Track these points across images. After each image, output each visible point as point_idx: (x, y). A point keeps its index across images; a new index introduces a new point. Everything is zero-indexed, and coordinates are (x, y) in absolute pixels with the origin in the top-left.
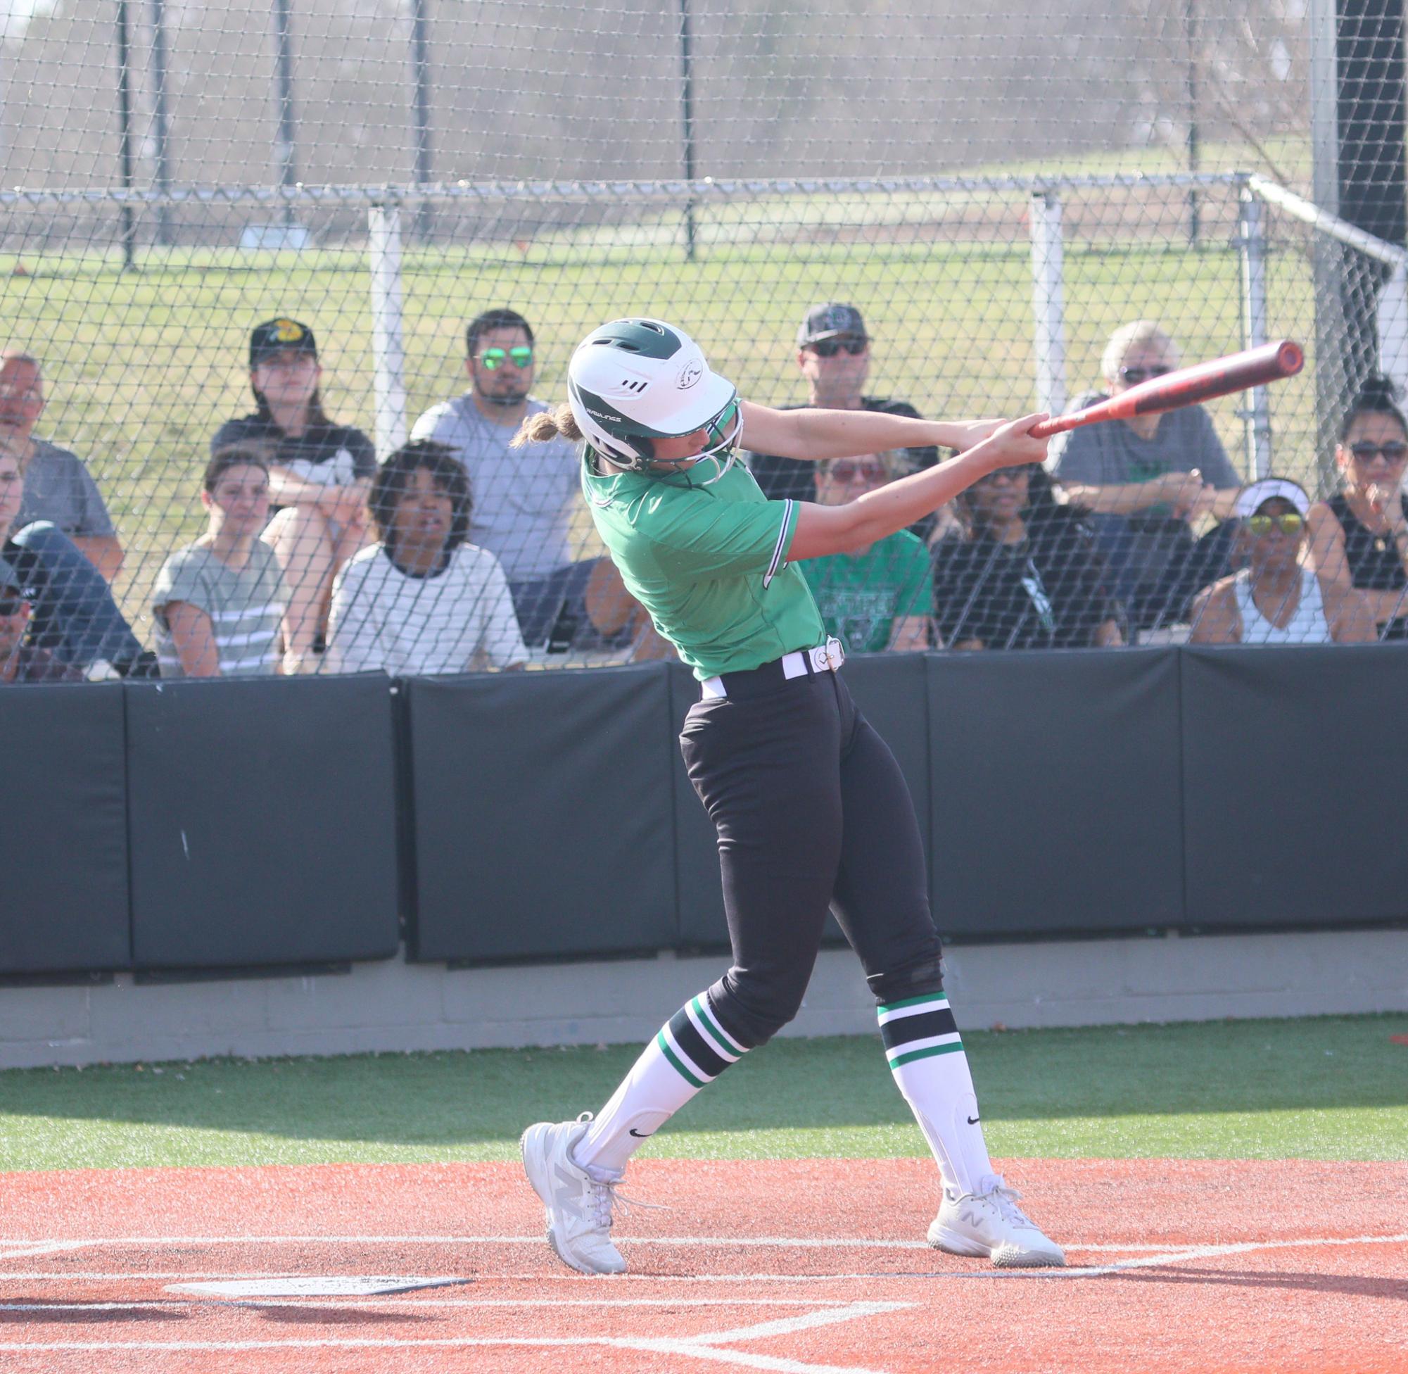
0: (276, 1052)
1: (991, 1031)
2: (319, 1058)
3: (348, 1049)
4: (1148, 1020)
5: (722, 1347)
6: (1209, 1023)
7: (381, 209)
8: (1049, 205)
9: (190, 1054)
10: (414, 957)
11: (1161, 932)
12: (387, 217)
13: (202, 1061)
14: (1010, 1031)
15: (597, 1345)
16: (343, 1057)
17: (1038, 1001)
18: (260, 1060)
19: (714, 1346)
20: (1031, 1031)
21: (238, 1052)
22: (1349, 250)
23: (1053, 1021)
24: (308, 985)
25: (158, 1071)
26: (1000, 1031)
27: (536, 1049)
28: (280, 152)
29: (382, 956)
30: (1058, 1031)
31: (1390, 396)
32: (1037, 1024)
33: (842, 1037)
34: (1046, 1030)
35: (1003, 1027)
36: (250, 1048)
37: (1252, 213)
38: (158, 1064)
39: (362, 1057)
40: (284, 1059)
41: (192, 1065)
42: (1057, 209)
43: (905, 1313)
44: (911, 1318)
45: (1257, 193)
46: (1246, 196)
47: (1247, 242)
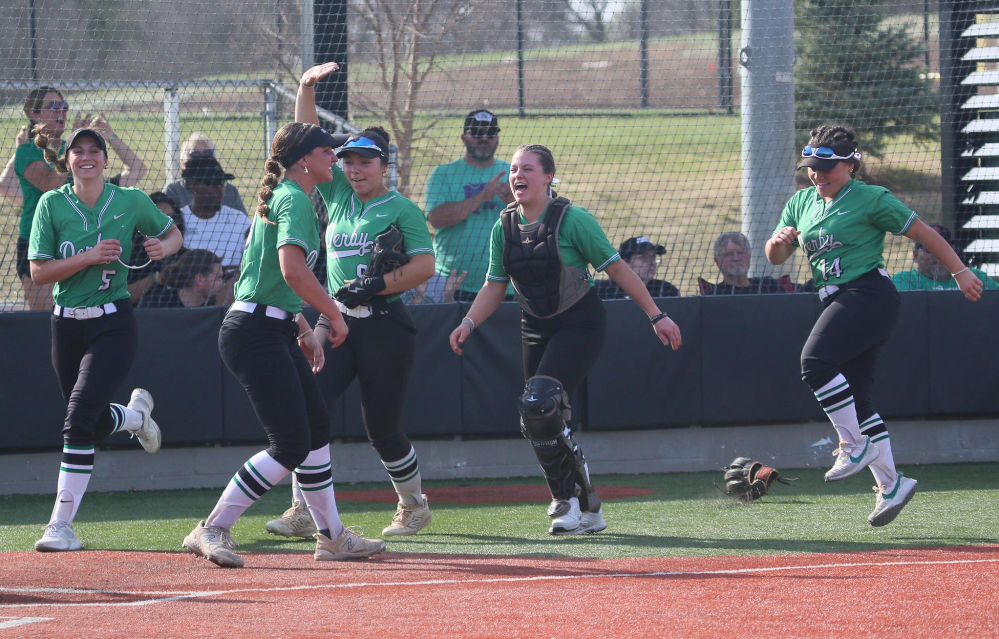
1: (129, 491)
4: (206, 486)
8: (173, 95)
11: (212, 444)
14: (138, 491)
20: (149, 491)
23: (158, 486)
26: (133, 491)
30: (162, 491)
32: (152, 488)
34: (156, 491)
35: (135, 490)
37: (270, 98)
42: (176, 97)
43: (46, 622)
44: (49, 625)
45: (273, 89)
46: (268, 90)
47: (269, 113)
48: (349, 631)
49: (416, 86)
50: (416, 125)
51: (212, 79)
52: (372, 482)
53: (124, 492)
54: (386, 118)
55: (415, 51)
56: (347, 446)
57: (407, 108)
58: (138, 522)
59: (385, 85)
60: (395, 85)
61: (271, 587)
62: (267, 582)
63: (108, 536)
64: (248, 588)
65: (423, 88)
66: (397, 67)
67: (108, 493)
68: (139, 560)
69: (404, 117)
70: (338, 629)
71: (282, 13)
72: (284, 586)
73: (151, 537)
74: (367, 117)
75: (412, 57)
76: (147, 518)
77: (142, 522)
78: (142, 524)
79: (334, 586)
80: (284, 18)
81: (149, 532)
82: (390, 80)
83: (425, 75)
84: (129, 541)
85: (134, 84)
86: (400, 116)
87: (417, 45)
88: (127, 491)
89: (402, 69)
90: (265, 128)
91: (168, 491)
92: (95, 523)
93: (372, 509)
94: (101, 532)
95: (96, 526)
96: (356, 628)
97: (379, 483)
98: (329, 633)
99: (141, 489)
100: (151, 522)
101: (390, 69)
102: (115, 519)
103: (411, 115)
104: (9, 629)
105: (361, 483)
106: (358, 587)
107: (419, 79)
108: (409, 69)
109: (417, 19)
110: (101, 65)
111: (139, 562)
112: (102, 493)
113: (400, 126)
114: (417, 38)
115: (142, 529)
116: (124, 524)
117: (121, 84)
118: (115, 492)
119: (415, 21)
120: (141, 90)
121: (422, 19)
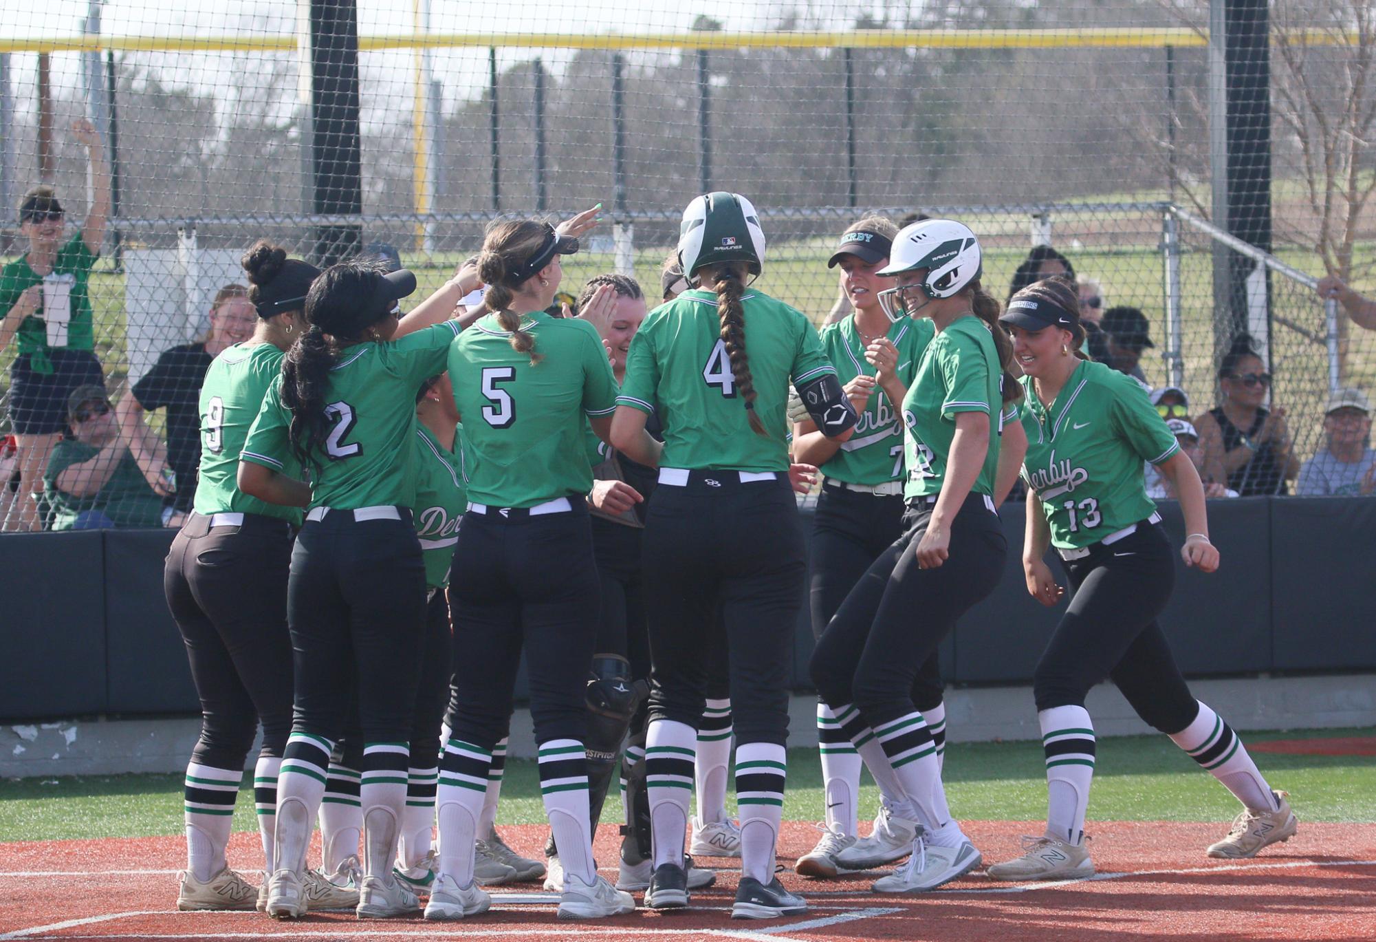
1: (993, 742)
6: (1130, 737)
7: (621, 225)
8: (1043, 224)
12: (625, 231)
14: (1004, 742)
17: (1022, 723)
20: (1018, 742)
21: (518, 754)
22: (1234, 252)
23: (1030, 735)
26: (998, 742)
28: (617, 188)
31: (1251, 347)
32: (1022, 739)
34: (1027, 742)
35: (1000, 740)
37: (1171, 227)
42: (1048, 225)
45: (1174, 216)
46: (1168, 217)
47: (1167, 246)
48: (1294, 926)
49: (1355, 209)
50: (1355, 260)
51: (1076, 202)
52: (1310, 730)
53: (986, 743)
54: (1316, 251)
55: (1354, 162)
56: (1276, 682)
57: (1344, 238)
58: (1005, 783)
59: (1316, 209)
60: (1328, 209)
61: (1186, 867)
62: (1180, 861)
63: (969, 801)
64: (1156, 869)
65: (1365, 211)
66: (1330, 185)
67: (965, 743)
68: (1012, 832)
69: (1340, 250)
70: (1279, 923)
71: (1173, 113)
72: (1204, 867)
73: (1025, 801)
74: (1291, 250)
75: (1349, 170)
76: (1017, 778)
77: (1012, 782)
78: (1012, 785)
79: (1270, 866)
80: (1177, 121)
81: (1022, 796)
82: (1321, 201)
83: (1366, 193)
84: (997, 808)
85: (975, 210)
86: (1335, 248)
87: (1355, 155)
88: (989, 741)
89: (1337, 186)
90: (1164, 266)
92: (950, 784)
93: (1312, 765)
94: (959, 796)
95: (952, 787)
96: (1302, 922)
97: (1318, 730)
98: (1267, 929)
99: (1008, 738)
100: (1023, 782)
101: (1321, 188)
102: (975, 778)
103: (1348, 246)
105: (1296, 731)
106: (1301, 867)
107: (1359, 197)
108: (1346, 187)
109: (1356, 121)
110: (932, 187)
111: (1012, 836)
112: (957, 745)
113: (1334, 261)
114: (1356, 145)
115: (1012, 791)
116: (989, 786)
117: (960, 210)
118: (974, 743)
119: (1353, 123)
120: (986, 218)
121: (1362, 121)
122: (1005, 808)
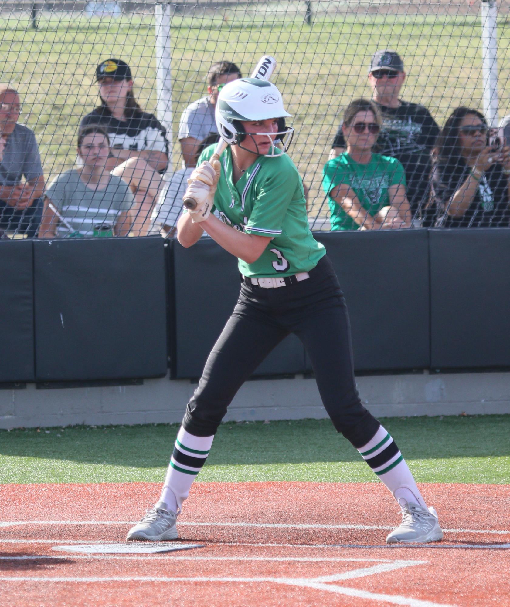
0: (106, 424)
1: (460, 416)
2: (127, 426)
3: (141, 421)
5: (330, 583)
9: (64, 424)
10: (174, 377)
12: (164, 9)
13: (69, 427)
14: (469, 416)
15: (268, 582)
16: (139, 426)
17: (483, 401)
18: (98, 427)
19: (326, 583)
20: (480, 416)
21: (87, 423)
24: (121, 389)
25: (47, 432)
26: (464, 416)
27: (234, 422)
29: (159, 376)
30: (493, 416)
32: (483, 413)
33: (386, 418)
34: (487, 416)
35: (465, 414)
36: (93, 421)
38: (48, 429)
39: (148, 426)
40: (109, 427)
41: (64, 429)
43: (422, 566)
44: (425, 569)
67: (438, 417)
88: (457, 415)
91: (499, 416)
99: (471, 413)
104: (384, 573)
112: (432, 418)
118: (445, 417)
122: (483, 472)
